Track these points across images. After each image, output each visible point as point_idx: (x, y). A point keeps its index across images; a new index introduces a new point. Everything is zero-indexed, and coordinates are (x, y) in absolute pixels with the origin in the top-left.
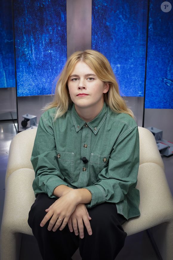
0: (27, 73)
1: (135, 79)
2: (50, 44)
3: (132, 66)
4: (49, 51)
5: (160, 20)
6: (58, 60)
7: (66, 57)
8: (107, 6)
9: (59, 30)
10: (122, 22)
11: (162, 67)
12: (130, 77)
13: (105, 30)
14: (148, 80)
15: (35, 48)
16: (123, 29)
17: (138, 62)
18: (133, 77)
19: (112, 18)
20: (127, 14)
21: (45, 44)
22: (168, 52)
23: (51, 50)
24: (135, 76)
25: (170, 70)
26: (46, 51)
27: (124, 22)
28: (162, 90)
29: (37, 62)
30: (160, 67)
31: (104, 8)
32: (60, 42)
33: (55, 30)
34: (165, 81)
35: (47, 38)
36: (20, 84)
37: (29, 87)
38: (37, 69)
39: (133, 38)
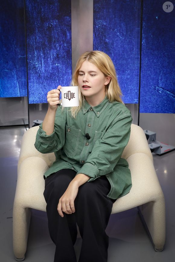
0: (37, 84)
1: (132, 88)
2: (57, 58)
3: (129, 77)
4: (57, 65)
5: (152, 36)
6: (64, 72)
7: (71, 70)
8: (106, 25)
9: (65, 46)
10: (119, 39)
11: (154, 77)
12: (127, 86)
13: (104, 46)
14: (142, 88)
15: (45, 62)
16: (120, 44)
17: (134, 73)
18: (130, 86)
19: (110, 35)
20: (124, 32)
21: (53, 58)
22: (159, 63)
23: (58, 64)
24: (132, 86)
25: (161, 80)
26: (54, 64)
27: (121, 39)
28: (154, 97)
29: (46, 74)
30: (152, 76)
31: (103, 27)
32: (66, 56)
33: (62, 47)
34: (157, 89)
35: (55, 54)
36: (32, 93)
37: (39, 96)
38: (46, 80)
39: (130, 52)
